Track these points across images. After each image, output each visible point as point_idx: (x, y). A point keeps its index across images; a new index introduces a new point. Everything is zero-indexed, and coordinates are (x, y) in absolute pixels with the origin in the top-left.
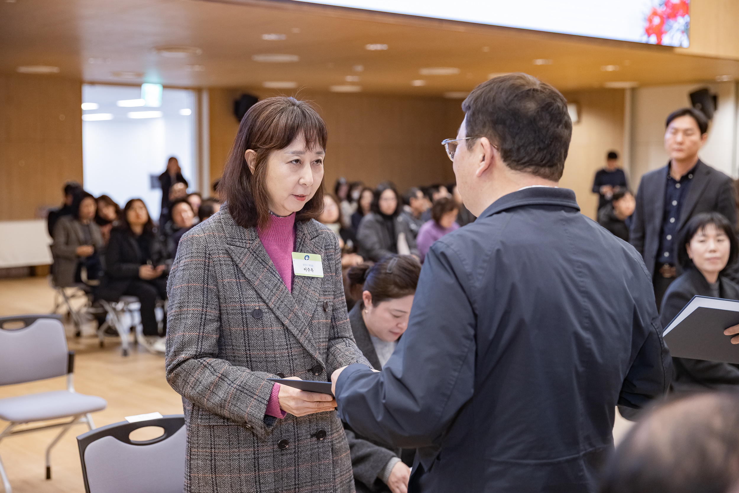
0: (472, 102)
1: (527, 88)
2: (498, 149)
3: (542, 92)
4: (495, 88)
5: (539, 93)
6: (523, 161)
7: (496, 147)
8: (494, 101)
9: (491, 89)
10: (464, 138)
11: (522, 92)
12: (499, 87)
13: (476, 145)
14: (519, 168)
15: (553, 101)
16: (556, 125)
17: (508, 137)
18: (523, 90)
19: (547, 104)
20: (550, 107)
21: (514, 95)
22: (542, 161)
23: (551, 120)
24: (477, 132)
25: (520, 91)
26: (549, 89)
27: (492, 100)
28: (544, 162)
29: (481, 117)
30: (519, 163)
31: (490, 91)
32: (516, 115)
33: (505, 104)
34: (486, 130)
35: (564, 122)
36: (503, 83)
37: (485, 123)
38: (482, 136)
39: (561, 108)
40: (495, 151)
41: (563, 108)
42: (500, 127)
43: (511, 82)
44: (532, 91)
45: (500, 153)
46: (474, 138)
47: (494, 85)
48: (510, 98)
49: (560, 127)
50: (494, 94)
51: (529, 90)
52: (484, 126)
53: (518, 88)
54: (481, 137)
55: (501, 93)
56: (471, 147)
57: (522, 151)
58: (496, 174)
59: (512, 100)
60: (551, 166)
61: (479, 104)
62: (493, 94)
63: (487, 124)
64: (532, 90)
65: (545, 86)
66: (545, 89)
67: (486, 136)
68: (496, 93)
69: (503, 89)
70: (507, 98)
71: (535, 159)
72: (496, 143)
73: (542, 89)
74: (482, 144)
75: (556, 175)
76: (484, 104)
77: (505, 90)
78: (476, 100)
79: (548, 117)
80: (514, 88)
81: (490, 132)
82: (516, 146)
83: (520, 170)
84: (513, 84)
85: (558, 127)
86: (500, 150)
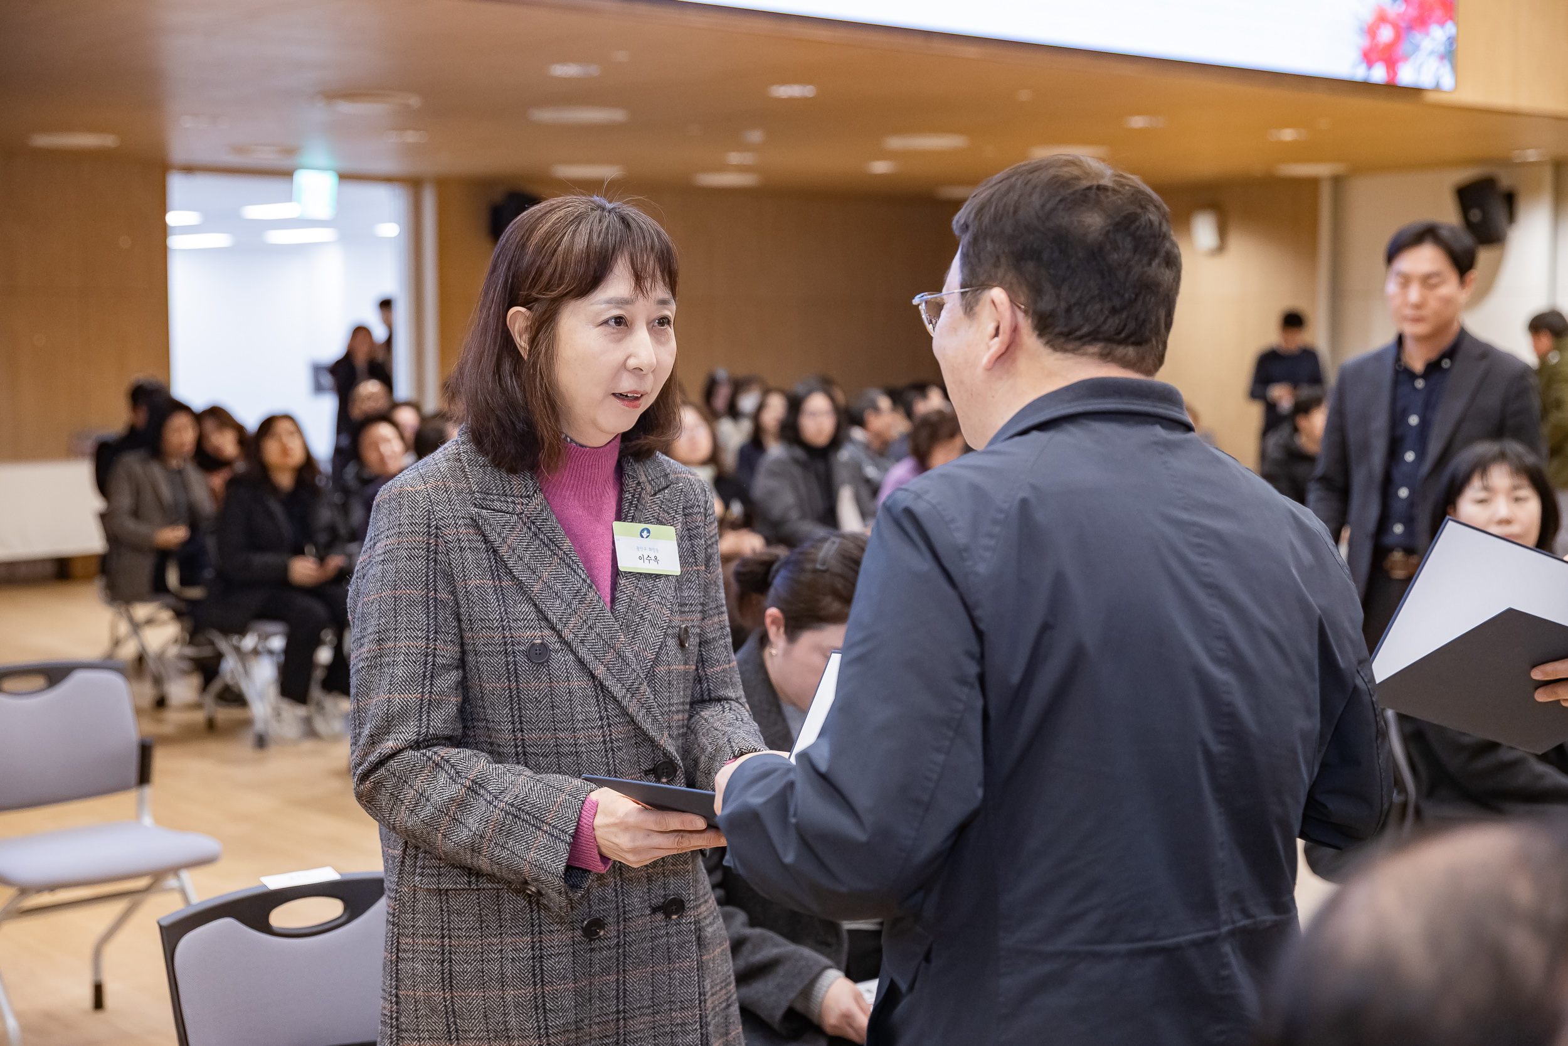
0: (972, 215)
1: (1085, 183)
2: (1026, 312)
3: (1114, 191)
4: (1018, 185)
5: (1110, 193)
6: (1078, 333)
7: (1023, 307)
8: (1015, 212)
9: (1011, 188)
10: (958, 290)
11: (1073, 193)
12: (1026, 184)
13: (981, 303)
14: (1070, 346)
15: (1139, 211)
16: (1145, 260)
17: (1047, 286)
18: (1077, 188)
19: (1125, 217)
20: (1133, 222)
21: (1058, 199)
22: (1119, 333)
23: (1135, 250)
24: (983, 278)
25: (1070, 191)
26: (1131, 186)
27: (1012, 209)
28: (1123, 335)
29: (989, 246)
30: (1071, 337)
31: (1008, 192)
32: (1062, 240)
33: (1039, 218)
34: (1000, 274)
35: (1162, 253)
36: (1036, 174)
37: (998, 257)
38: (994, 284)
39: (1156, 223)
40: (1020, 315)
41: (1160, 224)
42: (1030, 266)
43: (1052, 172)
44: (1094, 191)
45: (1030, 321)
46: (977, 290)
47: (1017, 179)
48: (1049, 206)
49: (1155, 264)
50: (1016, 197)
51: (1089, 188)
52: (996, 265)
53: (1065, 183)
54: (991, 287)
55: (1030, 195)
56: (971, 309)
57: (1076, 313)
58: (1023, 363)
59: (1053, 210)
60: (1137, 343)
61: (986, 221)
62: (1014, 196)
63: (1003, 260)
64: (1095, 187)
65: (1123, 180)
66: (1122, 185)
67: (1000, 285)
68: (1021, 196)
69: (1035, 187)
70: (1043, 206)
71: (1105, 328)
72: (1022, 299)
73: (1116, 187)
74: (993, 302)
75: (1150, 361)
76: (997, 219)
77: (1038, 189)
78: (980, 211)
79: (1128, 243)
80: (1059, 184)
81: (1010, 276)
82: (1063, 305)
83: (1073, 351)
84: (1055, 177)
85: (1150, 264)
86: (1031, 311)
